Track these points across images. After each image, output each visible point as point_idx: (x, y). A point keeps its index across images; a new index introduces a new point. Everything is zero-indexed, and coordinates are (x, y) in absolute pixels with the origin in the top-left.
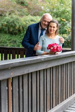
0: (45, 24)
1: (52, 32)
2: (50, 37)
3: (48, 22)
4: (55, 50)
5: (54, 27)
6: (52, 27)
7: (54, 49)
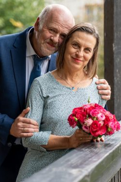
0: (51, 40)
1: (78, 66)
2: (69, 81)
3: (62, 35)
4: (101, 128)
5: (87, 49)
6: (82, 49)
7: (95, 123)
